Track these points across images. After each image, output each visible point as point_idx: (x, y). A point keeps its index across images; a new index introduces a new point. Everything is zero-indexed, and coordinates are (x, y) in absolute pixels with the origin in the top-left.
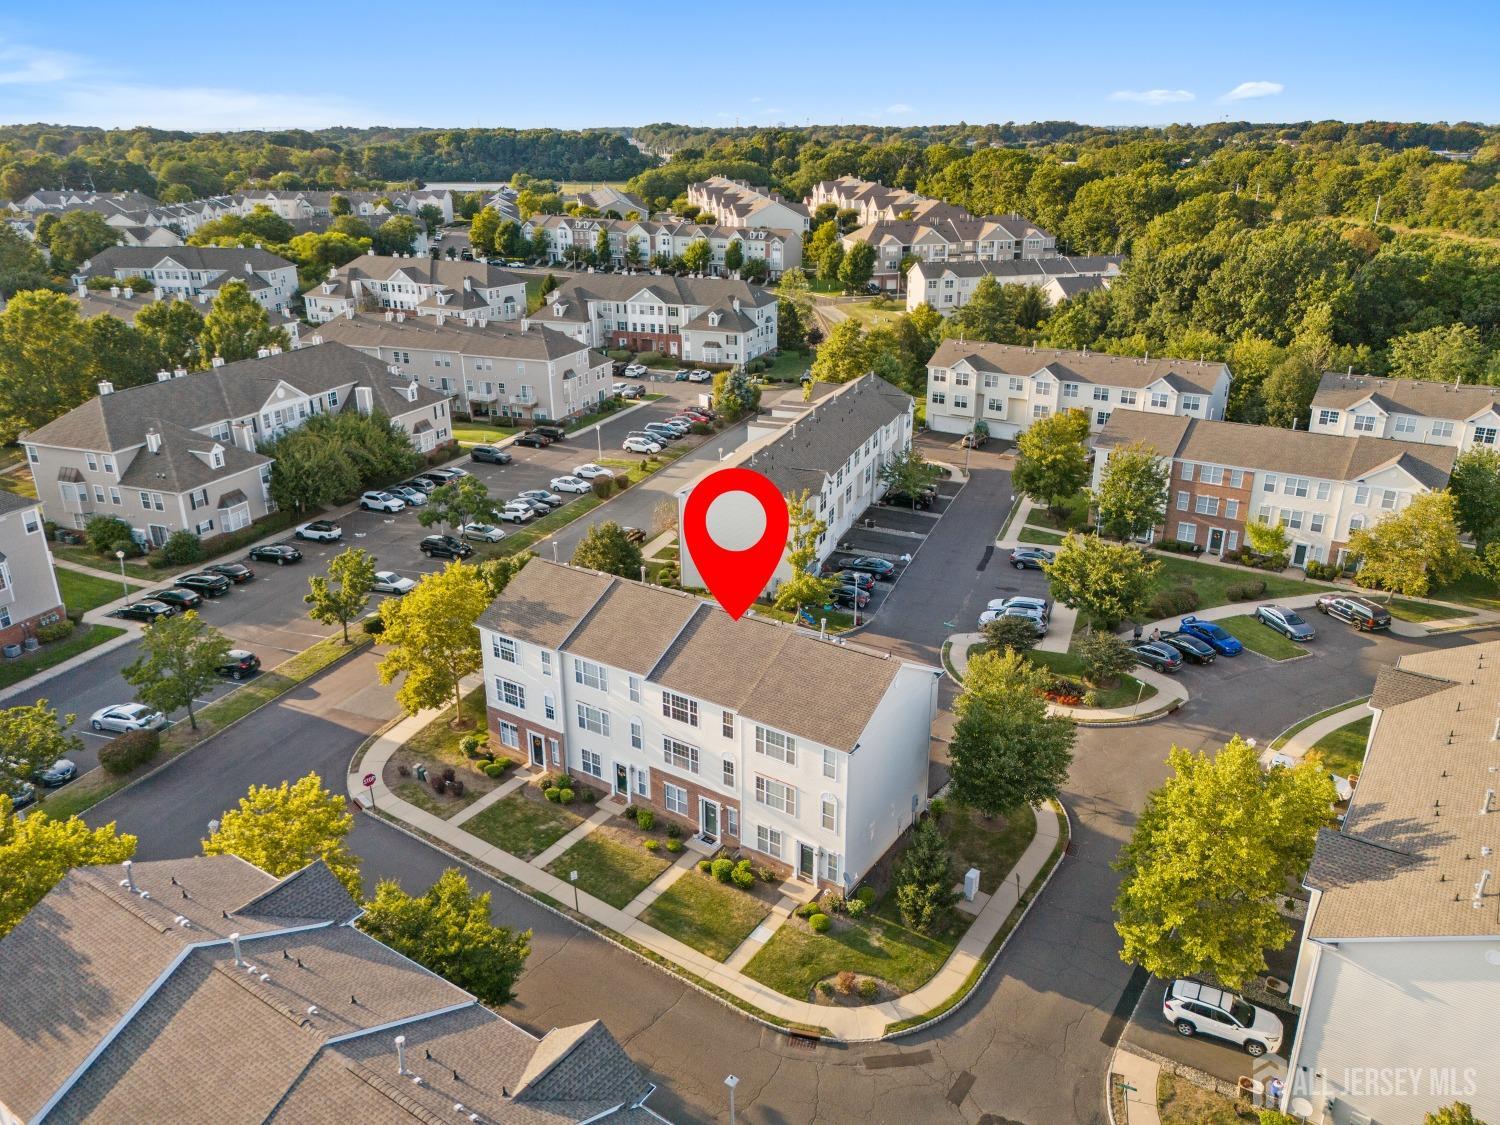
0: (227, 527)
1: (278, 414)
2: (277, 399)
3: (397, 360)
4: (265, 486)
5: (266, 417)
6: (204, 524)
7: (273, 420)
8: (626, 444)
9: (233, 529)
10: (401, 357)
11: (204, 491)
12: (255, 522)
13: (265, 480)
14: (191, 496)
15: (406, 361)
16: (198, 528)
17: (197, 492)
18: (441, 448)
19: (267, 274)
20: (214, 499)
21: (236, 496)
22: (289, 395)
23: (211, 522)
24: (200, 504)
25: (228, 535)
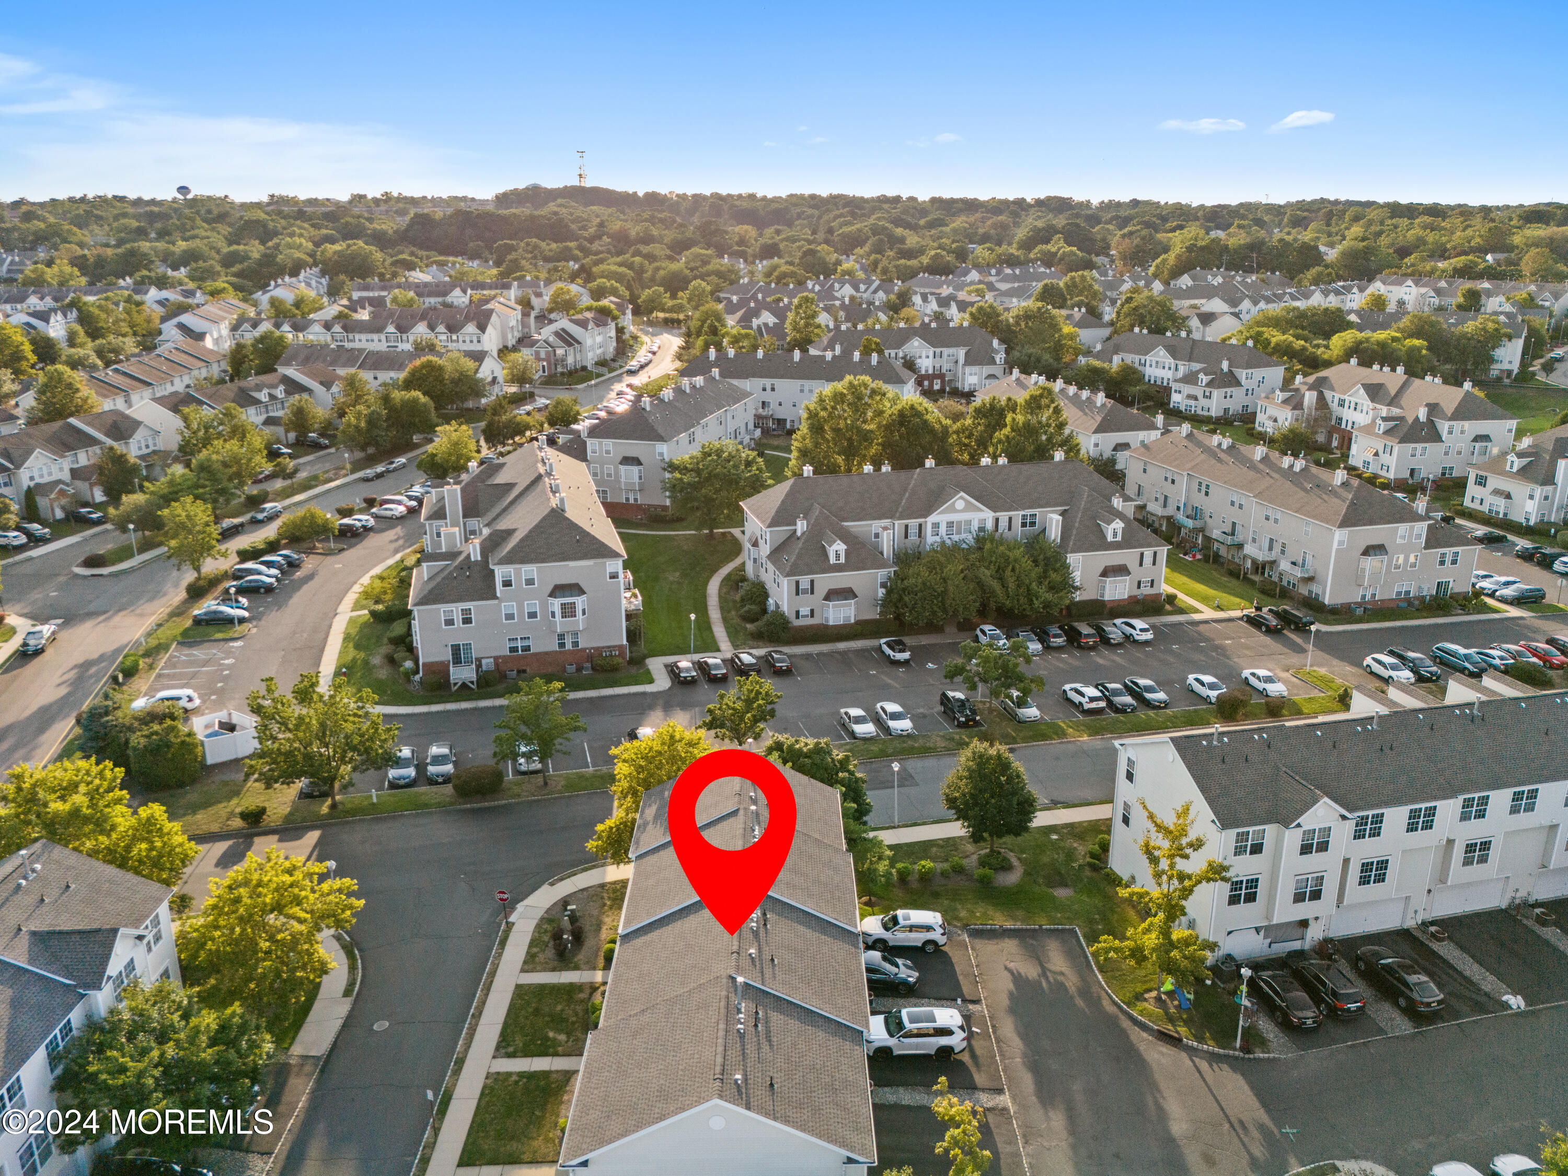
0: (827, 619)
1: (950, 524)
2: (953, 509)
3: (1199, 490)
4: (881, 592)
5: (936, 525)
6: (805, 611)
7: (943, 529)
8: (1368, 660)
9: (831, 623)
10: (1203, 489)
11: (812, 582)
12: (858, 623)
13: (883, 585)
14: (797, 583)
15: (1207, 494)
16: (798, 612)
17: (805, 581)
18: (1133, 600)
19: (1242, 374)
20: (821, 590)
21: (847, 594)
22: (969, 507)
23: (812, 611)
24: (805, 592)
25: (826, 627)
